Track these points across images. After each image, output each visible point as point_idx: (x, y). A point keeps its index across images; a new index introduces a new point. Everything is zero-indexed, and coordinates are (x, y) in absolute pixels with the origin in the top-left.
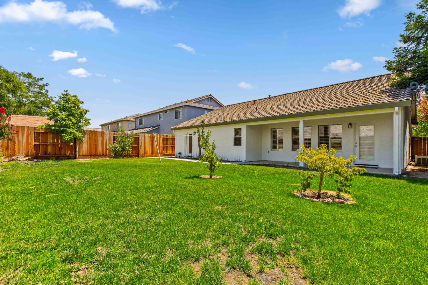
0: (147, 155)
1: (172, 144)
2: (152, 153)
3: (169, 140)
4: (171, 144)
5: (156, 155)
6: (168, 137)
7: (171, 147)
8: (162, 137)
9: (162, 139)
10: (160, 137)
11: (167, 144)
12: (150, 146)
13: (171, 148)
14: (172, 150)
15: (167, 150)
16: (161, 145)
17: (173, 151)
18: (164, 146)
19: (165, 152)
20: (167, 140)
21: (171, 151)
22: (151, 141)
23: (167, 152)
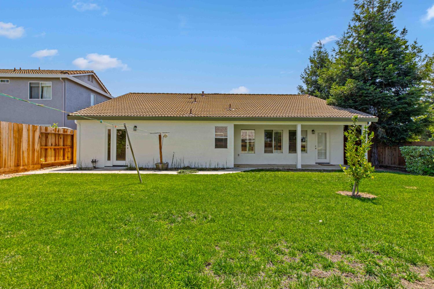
0: (7, 169)
1: (56, 145)
2: (18, 165)
3: (49, 137)
4: (54, 144)
5: (26, 168)
6: (49, 131)
7: (53, 150)
8: (38, 130)
9: (37, 134)
10: (34, 132)
11: (46, 146)
12: (13, 148)
13: (53, 152)
14: (55, 156)
15: (46, 157)
16: (37, 147)
17: (57, 158)
18: (41, 149)
19: (42, 160)
20: (47, 137)
21: (53, 158)
22: (15, 138)
23: (46, 161)
